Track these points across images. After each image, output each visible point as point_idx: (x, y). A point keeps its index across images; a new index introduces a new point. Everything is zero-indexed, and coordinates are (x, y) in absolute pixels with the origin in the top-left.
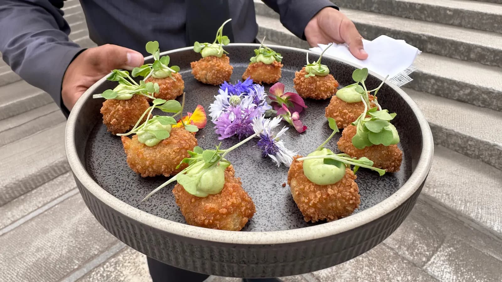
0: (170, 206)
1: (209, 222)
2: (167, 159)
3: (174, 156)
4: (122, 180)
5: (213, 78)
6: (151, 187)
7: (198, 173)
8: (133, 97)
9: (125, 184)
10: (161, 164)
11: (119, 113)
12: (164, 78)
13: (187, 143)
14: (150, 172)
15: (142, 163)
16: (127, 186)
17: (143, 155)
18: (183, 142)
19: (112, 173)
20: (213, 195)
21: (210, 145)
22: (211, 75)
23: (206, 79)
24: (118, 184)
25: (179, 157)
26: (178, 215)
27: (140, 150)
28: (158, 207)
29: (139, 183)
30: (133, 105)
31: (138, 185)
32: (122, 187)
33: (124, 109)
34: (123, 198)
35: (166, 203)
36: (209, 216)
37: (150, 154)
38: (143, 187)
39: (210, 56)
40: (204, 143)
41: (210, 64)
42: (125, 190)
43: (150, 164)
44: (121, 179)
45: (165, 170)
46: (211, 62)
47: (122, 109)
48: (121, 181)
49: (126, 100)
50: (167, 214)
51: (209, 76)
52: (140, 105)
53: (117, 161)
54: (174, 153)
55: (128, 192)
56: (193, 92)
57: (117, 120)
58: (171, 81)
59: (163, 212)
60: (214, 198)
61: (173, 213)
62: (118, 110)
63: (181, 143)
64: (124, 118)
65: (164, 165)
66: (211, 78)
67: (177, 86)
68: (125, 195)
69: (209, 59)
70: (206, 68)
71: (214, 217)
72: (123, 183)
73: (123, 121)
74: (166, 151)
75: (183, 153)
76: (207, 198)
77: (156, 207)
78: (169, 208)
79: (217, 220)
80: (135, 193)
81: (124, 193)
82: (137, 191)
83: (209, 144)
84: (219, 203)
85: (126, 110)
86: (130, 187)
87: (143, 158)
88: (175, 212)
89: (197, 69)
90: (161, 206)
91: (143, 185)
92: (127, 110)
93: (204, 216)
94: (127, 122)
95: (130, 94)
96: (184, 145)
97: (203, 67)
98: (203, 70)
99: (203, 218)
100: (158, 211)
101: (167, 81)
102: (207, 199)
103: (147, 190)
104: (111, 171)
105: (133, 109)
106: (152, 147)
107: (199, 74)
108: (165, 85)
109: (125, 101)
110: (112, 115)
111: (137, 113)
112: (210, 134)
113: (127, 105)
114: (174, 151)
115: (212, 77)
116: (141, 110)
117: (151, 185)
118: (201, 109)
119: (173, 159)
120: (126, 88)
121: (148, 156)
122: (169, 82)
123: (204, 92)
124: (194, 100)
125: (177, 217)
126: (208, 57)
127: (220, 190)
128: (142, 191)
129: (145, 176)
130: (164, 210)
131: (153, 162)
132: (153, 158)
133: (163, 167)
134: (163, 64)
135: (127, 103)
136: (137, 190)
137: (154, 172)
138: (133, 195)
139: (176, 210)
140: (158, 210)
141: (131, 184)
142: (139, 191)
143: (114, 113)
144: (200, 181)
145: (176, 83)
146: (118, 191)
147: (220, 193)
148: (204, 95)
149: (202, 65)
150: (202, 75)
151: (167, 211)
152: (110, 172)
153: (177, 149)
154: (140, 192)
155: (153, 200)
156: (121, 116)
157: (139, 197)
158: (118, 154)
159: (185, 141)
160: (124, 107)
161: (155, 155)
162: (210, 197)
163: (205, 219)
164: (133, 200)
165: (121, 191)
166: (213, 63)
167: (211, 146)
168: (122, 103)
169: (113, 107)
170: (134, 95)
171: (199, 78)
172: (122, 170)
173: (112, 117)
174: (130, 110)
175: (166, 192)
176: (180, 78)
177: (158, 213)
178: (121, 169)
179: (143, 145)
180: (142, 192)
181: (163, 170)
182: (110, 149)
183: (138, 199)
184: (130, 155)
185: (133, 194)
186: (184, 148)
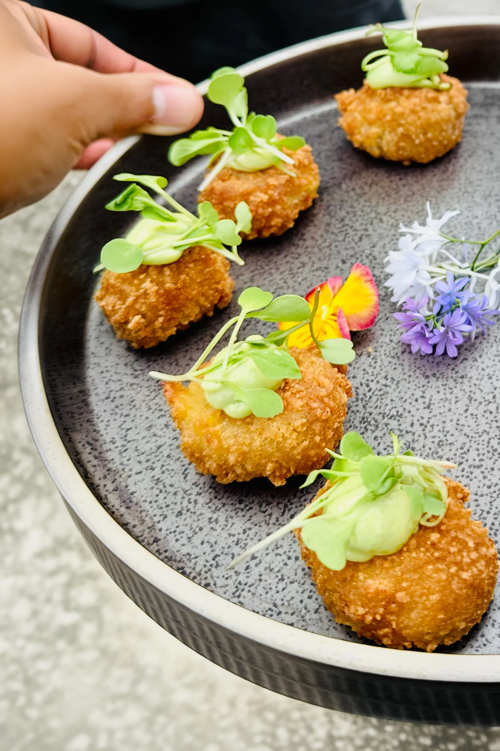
0: (289, 558)
1: (374, 619)
2: (279, 449)
3: (295, 443)
4: (171, 486)
5: (399, 148)
6: (242, 506)
7: (351, 512)
8: (183, 257)
9: (179, 497)
10: (263, 461)
11: (148, 301)
12: (263, 171)
13: (327, 405)
14: (238, 476)
15: (219, 458)
16: (185, 503)
17: (220, 441)
18: (315, 405)
19: (145, 465)
20: (384, 558)
21: (386, 378)
22: (396, 138)
23: (380, 148)
24: (162, 496)
25: (306, 443)
26: (309, 581)
27: (212, 429)
28: (260, 562)
29: (212, 495)
30: (183, 277)
31: (211, 500)
32: (172, 506)
33: (162, 291)
34: (178, 537)
35: (280, 551)
36: (374, 607)
37: (235, 436)
38: (224, 505)
39: (392, 88)
40: (370, 370)
41: (392, 110)
42: (180, 513)
43: (237, 461)
44: (168, 482)
45: (274, 472)
46: (393, 104)
47: (157, 291)
48: (169, 489)
49: (164, 266)
50: (282, 579)
51: (388, 143)
52: (202, 271)
53: (153, 430)
54: (295, 435)
55: (189, 521)
56: (344, 186)
57: (144, 316)
58: (283, 179)
59: (273, 575)
60: (386, 565)
61: (296, 578)
62: (146, 294)
63: (312, 409)
64: (162, 312)
65: (272, 462)
66: (393, 148)
67: (300, 186)
68: (181, 528)
69: (389, 97)
70: (379, 119)
71: (385, 607)
72: (175, 494)
73: (161, 319)
74: (275, 429)
75: (317, 431)
76: (371, 562)
77: (257, 561)
78: (286, 564)
79: (392, 613)
80: (204, 523)
81: (180, 521)
82: (210, 519)
83: (383, 374)
84: (396, 576)
85: (165, 291)
86: (191, 506)
87: (221, 447)
88: (300, 573)
89: (355, 119)
90: (268, 559)
91: (224, 501)
92: (168, 292)
93: (363, 606)
94: (170, 320)
95: (175, 248)
96: (319, 412)
97: (372, 116)
98: (371, 123)
99: (361, 611)
100: (263, 572)
101: (272, 181)
102: (370, 566)
103: (233, 514)
104: (143, 458)
105: (184, 286)
106: (241, 420)
107: (360, 133)
108: (266, 193)
109: (161, 268)
110: (132, 306)
111: (194, 292)
112: (387, 340)
113: (168, 279)
114: (295, 430)
115: (397, 144)
116: (205, 283)
117: (241, 502)
118: (363, 275)
119: (293, 448)
120: (162, 229)
121: (232, 442)
122: (276, 183)
123: (374, 188)
124: (347, 221)
125: (305, 586)
126: (385, 89)
127: (400, 548)
128: (221, 515)
129: (225, 481)
130: (276, 569)
131: (244, 456)
132: (245, 449)
133: (270, 467)
134: (258, 135)
135: (167, 272)
136: (210, 515)
137: (248, 474)
138: (201, 529)
139: (303, 569)
140: (261, 568)
141: (193, 497)
142: (215, 516)
143: (136, 301)
144: (353, 533)
145: (297, 182)
146: (165, 517)
147: (400, 552)
148: (374, 203)
149: (369, 111)
150: (368, 137)
151: (283, 572)
152: (140, 462)
153: (303, 425)
154: (216, 521)
155: (249, 541)
156: (154, 308)
157: (215, 533)
158: (154, 407)
159: (322, 400)
160: (160, 284)
161: (248, 441)
162: (378, 562)
163: (366, 614)
164: (202, 543)
165: (172, 518)
166: (399, 110)
167: (388, 383)
168: (154, 274)
169: (131, 283)
170: (185, 251)
171: (362, 144)
172: (168, 456)
173: (132, 310)
174: (177, 289)
175: (277, 520)
176: (306, 162)
177: (262, 577)
178: (166, 453)
179: (219, 414)
180: (222, 521)
181: (268, 473)
182: (133, 393)
183: (213, 541)
184: (189, 436)
185: (201, 525)
186: (317, 419)
